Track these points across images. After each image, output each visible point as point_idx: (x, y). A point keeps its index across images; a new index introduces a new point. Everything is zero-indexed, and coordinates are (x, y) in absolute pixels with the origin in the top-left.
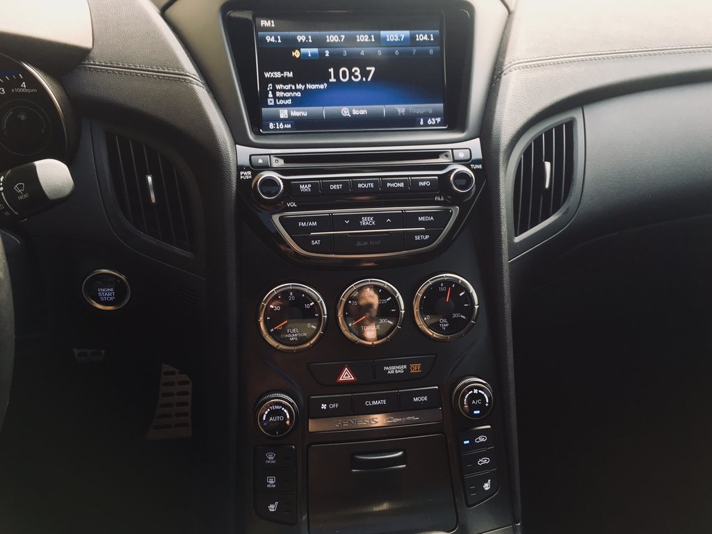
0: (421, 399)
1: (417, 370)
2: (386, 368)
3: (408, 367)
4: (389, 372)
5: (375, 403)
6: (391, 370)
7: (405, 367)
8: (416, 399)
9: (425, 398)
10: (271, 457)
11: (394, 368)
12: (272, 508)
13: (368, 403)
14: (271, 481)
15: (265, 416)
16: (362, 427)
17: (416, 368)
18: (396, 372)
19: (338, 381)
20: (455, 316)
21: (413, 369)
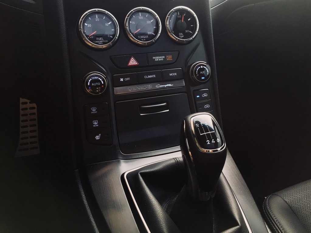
0: (174, 74)
1: (170, 59)
2: (154, 58)
3: (166, 57)
4: (156, 60)
5: (149, 77)
6: (157, 59)
7: (164, 57)
8: (171, 75)
9: (176, 74)
10: (94, 110)
11: (158, 57)
12: (97, 138)
13: (146, 77)
14: (96, 123)
15: (89, 83)
16: (143, 90)
17: (169, 58)
18: (160, 60)
19: (128, 65)
20: (186, 31)
21: (168, 58)
